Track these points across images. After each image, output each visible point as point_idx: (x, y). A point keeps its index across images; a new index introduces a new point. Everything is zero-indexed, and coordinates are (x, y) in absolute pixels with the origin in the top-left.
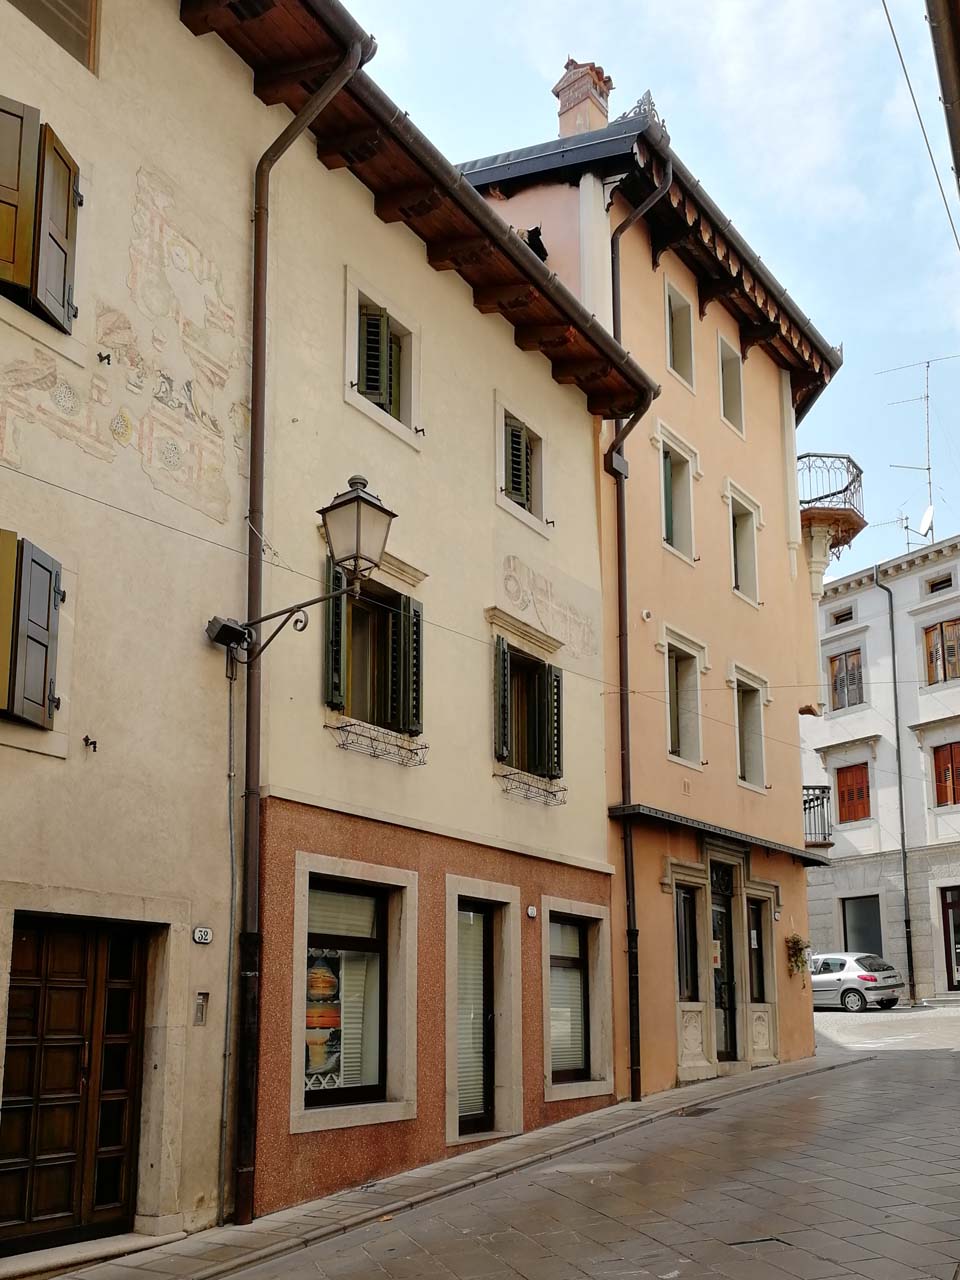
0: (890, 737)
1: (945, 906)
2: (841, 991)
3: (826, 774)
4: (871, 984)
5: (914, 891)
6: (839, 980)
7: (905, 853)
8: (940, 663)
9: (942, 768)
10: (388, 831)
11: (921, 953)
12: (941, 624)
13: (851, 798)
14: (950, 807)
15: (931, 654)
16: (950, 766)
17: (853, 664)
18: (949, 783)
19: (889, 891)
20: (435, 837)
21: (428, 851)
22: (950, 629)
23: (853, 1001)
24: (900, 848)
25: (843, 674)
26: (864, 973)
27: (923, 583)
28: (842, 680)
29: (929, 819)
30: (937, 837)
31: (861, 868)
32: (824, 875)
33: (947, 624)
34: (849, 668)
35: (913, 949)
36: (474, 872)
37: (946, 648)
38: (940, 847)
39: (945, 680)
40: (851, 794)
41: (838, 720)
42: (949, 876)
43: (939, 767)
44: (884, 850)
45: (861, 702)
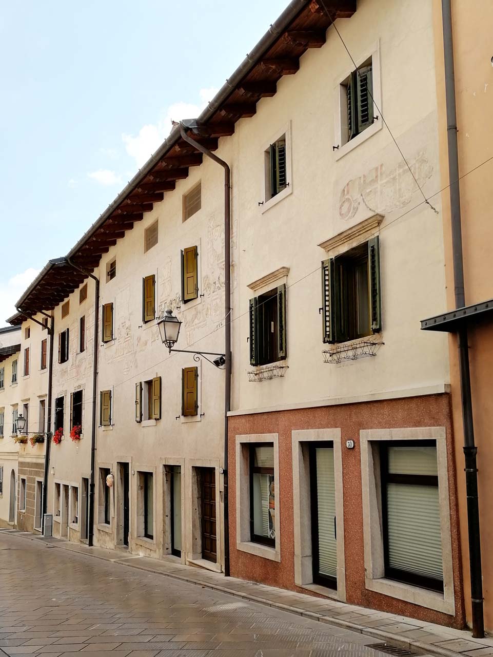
10: (265, 417)
20: (286, 412)
21: (283, 421)
36: (308, 425)
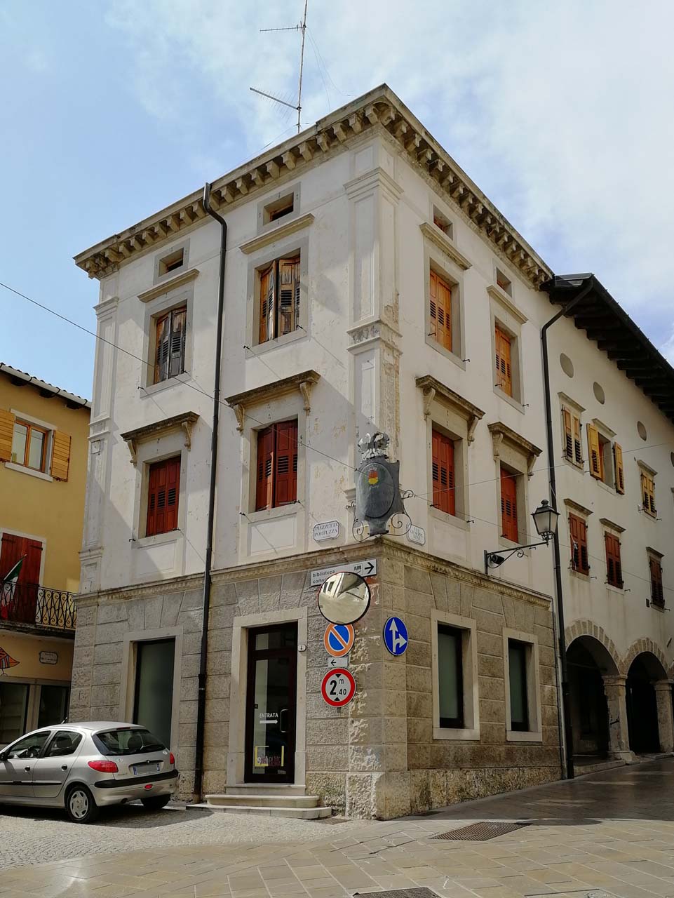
0: (207, 418)
1: (253, 656)
2: (65, 786)
3: (135, 471)
4: (107, 776)
5: (216, 632)
6: (65, 768)
7: (209, 579)
8: (272, 313)
9: (265, 458)
11: (215, 725)
12: (277, 261)
13: (161, 504)
14: (270, 511)
15: (265, 305)
16: (272, 454)
17: (180, 324)
18: (270, 479)
19: (187, 632)
22: (287, 269)
23: (79, 804)
24: (204, 570)
25: (167, 338)
26: (98, 757)
27: (262, 210)
28: (166, 345)
29: (243, 528)
30: (249, 553)
31: (160, 598)
32: (119, 609)
33: (284, 262)
34: (175, 330)
35: (208, 718)
37: (280, 292)
38: (249, 568)
39: (276, 335)
40: (162, 496)
41: (156, 397)
42: (258, 611)
43: (262, 458)
44: (186, 574)
45: (183, 371)
